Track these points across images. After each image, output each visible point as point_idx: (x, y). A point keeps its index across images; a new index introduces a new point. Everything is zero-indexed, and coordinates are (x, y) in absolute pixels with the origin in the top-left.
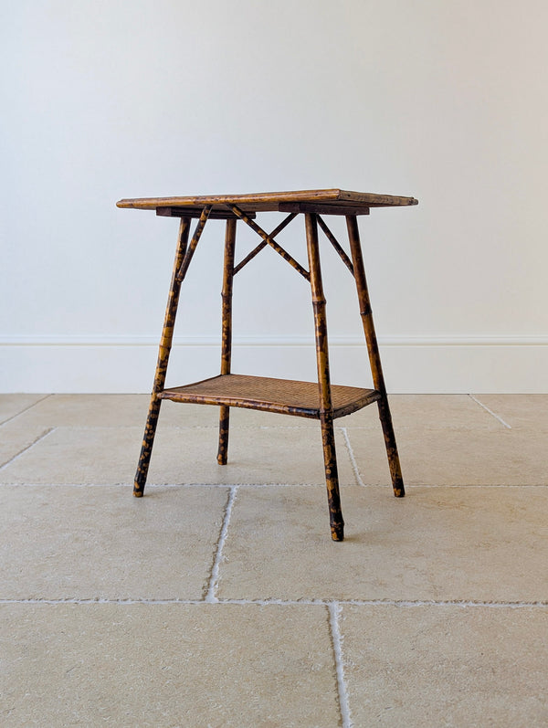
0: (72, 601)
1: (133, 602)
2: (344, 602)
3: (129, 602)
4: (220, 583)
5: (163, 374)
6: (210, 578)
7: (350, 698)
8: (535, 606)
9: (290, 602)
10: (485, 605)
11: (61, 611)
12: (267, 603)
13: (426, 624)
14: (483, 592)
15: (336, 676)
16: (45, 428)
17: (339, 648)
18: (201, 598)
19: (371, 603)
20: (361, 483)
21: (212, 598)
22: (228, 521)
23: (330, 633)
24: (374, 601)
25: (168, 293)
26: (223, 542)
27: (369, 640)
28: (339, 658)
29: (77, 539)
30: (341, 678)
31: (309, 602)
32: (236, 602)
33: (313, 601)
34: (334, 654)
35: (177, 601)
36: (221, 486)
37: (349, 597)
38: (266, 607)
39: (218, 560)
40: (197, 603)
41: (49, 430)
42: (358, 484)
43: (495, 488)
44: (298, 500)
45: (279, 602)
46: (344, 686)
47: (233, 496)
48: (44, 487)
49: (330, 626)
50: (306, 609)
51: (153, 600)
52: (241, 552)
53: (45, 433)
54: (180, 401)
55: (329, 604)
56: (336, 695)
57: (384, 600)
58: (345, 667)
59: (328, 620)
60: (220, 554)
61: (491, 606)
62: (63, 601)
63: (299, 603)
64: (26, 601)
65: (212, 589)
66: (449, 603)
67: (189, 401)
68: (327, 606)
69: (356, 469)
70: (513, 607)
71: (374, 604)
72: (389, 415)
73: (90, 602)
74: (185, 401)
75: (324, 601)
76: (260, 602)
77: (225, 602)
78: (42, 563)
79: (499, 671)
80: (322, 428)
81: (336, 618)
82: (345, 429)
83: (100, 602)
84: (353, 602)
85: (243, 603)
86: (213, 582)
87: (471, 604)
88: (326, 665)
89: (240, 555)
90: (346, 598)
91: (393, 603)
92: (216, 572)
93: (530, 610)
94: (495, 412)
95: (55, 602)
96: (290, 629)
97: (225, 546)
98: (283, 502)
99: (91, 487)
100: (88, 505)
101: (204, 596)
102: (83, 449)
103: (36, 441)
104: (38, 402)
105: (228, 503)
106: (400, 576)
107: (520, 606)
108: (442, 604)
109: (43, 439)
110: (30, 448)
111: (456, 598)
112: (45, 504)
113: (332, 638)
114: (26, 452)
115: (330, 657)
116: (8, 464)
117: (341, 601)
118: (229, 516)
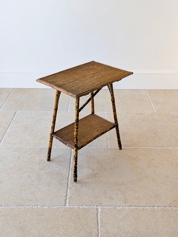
0: (31, 207)
1: (47, 207)
3: (46, 207)
4: (69, 198)
6: (67, 195)
8: (149, 208)
9: (88, 207)
10: (137, 208)
11: (28, 212)
13: (121, 216)
14: (138, 202)
16: (14, 111)
17: (99, 227)
18: (64, 205)
19: (108, 207)
20: (109, 145)
21: (67, 206)
22: (71, 167)
27: (107, 223)
28: (99, 231)
29: (29, 177)
31: (92, 207)
32: (73, 207)
35: (58, 207)
37: (103, 204)
38: (81, 209)
39: (68, 187)
40: (64, 207)
41: (16, 113)
42: (108, 146)
43: (147, 149)
45: (85, 206)
47: (72, 153)
48: (17, 148)
49: (97, 217)
50: (92, 210)
51: (52, 206)
53: (14, 115)
57: (112, 206)
58: (100, 235)
59: (97, 215)
60: (69, 184)
61: (139, 208)
63: (90, 207)
64: (19, 207)
65: (67, 201)
66: (128, 207)
68: (97, 209)
69: (108, 137)
70: (145, 208)
71: (109, 207)
73: (35, 207)
75: (96, 206)
76: (80, 207)
77: (71, 207)
78: (21, 188)
81: (99, 214)
82: (105, 113)
83: (39, 207)
84: (104, 207)
85: (75, 207)
86: (67, 198)
87: (134, 207)
88: (96, 234)
89: (74, 184)
91: (114, 207)
92: (68, 193)
93: (149, 210)
94: (152, 102)
95: (27, 207)
96: (87, 219)
97: (70, 179)
98: (86, 156)
99: (31, 148)
100: (31, 158)
101: (65, 204)
102: (27, 125)
103: (12, 120)
104: (10, 94)
105: (71, 157)
106: (117, 194)
107: (146, 208)
108: (126, 207)
109: (14, 118)
110: (11, 125)
111: (130, 205)
112: (19, 158)
113: (98, 222)
114: (10, 126)
115: (97, 231)
116: (5, 135)
117: (101, 206)
118: (71, 164)
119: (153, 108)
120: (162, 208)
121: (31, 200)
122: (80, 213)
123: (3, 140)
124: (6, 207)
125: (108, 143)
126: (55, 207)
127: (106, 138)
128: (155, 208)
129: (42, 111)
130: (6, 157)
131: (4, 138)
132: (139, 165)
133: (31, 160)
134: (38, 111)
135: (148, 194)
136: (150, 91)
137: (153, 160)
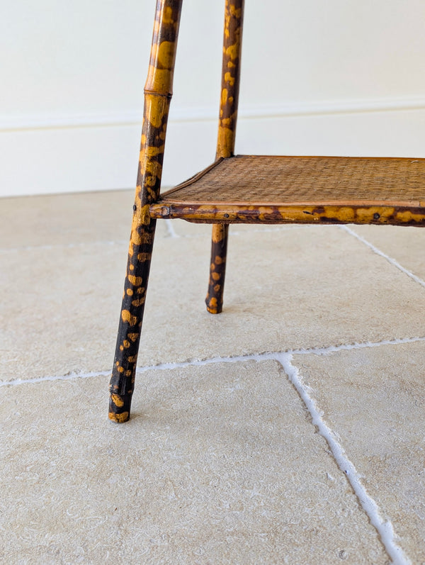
5: (157, 159)
22: (349, 466)
47: (299, 382)
98: (402, 388)
105: (305, 405)
118: (338, 446)
133: (30, 457)
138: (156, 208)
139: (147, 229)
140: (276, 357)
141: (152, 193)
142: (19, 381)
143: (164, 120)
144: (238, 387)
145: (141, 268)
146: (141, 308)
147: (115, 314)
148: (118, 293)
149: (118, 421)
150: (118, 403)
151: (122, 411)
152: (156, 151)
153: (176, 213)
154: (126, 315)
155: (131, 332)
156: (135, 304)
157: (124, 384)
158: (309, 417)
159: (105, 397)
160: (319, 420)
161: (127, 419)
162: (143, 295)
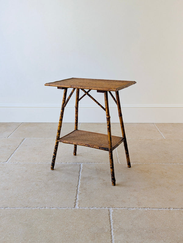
0: (38, 208)
1: (55, 208)
2: (113, 208)
3: (54, 208)
4: (79, 201)
5: (59, 134)
6: (76, 199)
7: (115, 241)
8: (166, 209)
9: (99, 208)
10: (152, 209)
11: (36, 212)
12: (92, 208)
13: (135, 216)
14: (152, 204)
15: (111, 233)
16: (22, 138)
17: (112, 224)
19: (121, 208)
21: (77, 207)
22: (80, 178)
23: (110, 219)
24: (122, 208)
25: (60, 110)
26: (79, 186)
27: (120, 222)
28: (112, 228)
29: (37, 185)
30: (112, 234)
31: (104, 208)
32: (84, 208)
33: (105, 208)
34: (111, 227)
35: (67, 208)
36: (78, 163)
37: (115, 206)
38: (92, 210)
39: (78, 193)
41: (24, 139)
42: (118, 163)
43: (159, 164)
44: (100, 169)
45: (96, 208)
46: (113, 237)
47: (81, 167)
48: (25, 164)
49: (110, 216)
50: (103, 211)
51: (61, 208)
52: (84, 189)
53: (23, 141)
54: (65, 143)
55: (109, 209)
56: (111, 240)
57: (125, 207)
58: (113, 231)
59: (109, 215)
60: (78, 190)
61: (154, 209)
62: (35, 208)
63: (101, 208)
64: (25, 208)
65: (77, 203)
66: (142, 209)
67: (68, 143)
68: (109, 210)
69: (118, 156)
70: (160, 210)
71: (122, 209)
72: (127, 145)
73: (43, 208)
74: (67, 143)
75: (108, 208)
76: (90, 208)
77: (81, 208)
78: (28, 194)
79: (154, 232)
80: (109, 154)
81: (111, 214)
83: (46, 208)
84: (116, 208)
85: (86, 208)
86: (77, 201)
87: (149, 209)
88: (108, 230)
89: (84, 191)
90: (114, 207)
91: (127, 208)
92: (78, 197)
93: (164, 211)
94: (161, 131)
95: (33, 208)
96: (99, 218)
97: (80, 187)
98: (96, 170)
99: (39, 164)
100: (39, 171)
101: (75, 206)
102: (35, 148)
103: (20, 144)
104: (19, 126)
105: (80, 170)
106: (129, 199)
107: (162, 209)
108: (140, 209)
109: (22, 143)
110: (19, 147)
111: (144, 207)
112: (26, 171)
113: (110, 221)
114: (18, 149)
115: (110, 227)
116: (13, 154)
117: (112, 208)
118: (81, 176)
119: (162, 136)
120: (178, 209)
121: (38, 203)
122: (90, 213)
123: (10, 158)
124: (11, 208)
125: (119, 160)
126: (64, 209)
127: (116, 157)
128: (172, 209)
129: (50, 138)
130: (12, 171)
131: (11, 157)
132: (151, 176)
133: (39, 172)
134: (46, 138)
135: (163, 198)
136: (159, 125)
137: (166, 173)
138: (58, 141)
139: (57, 143)
140: (81, 164)
141: (58, 138)
142: (39, 163)
143: (60, 129)
144: (72, 167)
145: (56, 148)
146: (56, 154)
147: (53, 154)
148: (53, 151)
149: (52, 170)
150: (52, 167)
151: (53, 168)
152: (59, 133)
153: (61, 141)
154: (54, 154)
155: (54, 157)
156: (55, 153)
157: (53, 164)
158: (79, 172)
159: (50, 166)
160: (80, 173)
161: (53, 170)
162: (56, 152)
